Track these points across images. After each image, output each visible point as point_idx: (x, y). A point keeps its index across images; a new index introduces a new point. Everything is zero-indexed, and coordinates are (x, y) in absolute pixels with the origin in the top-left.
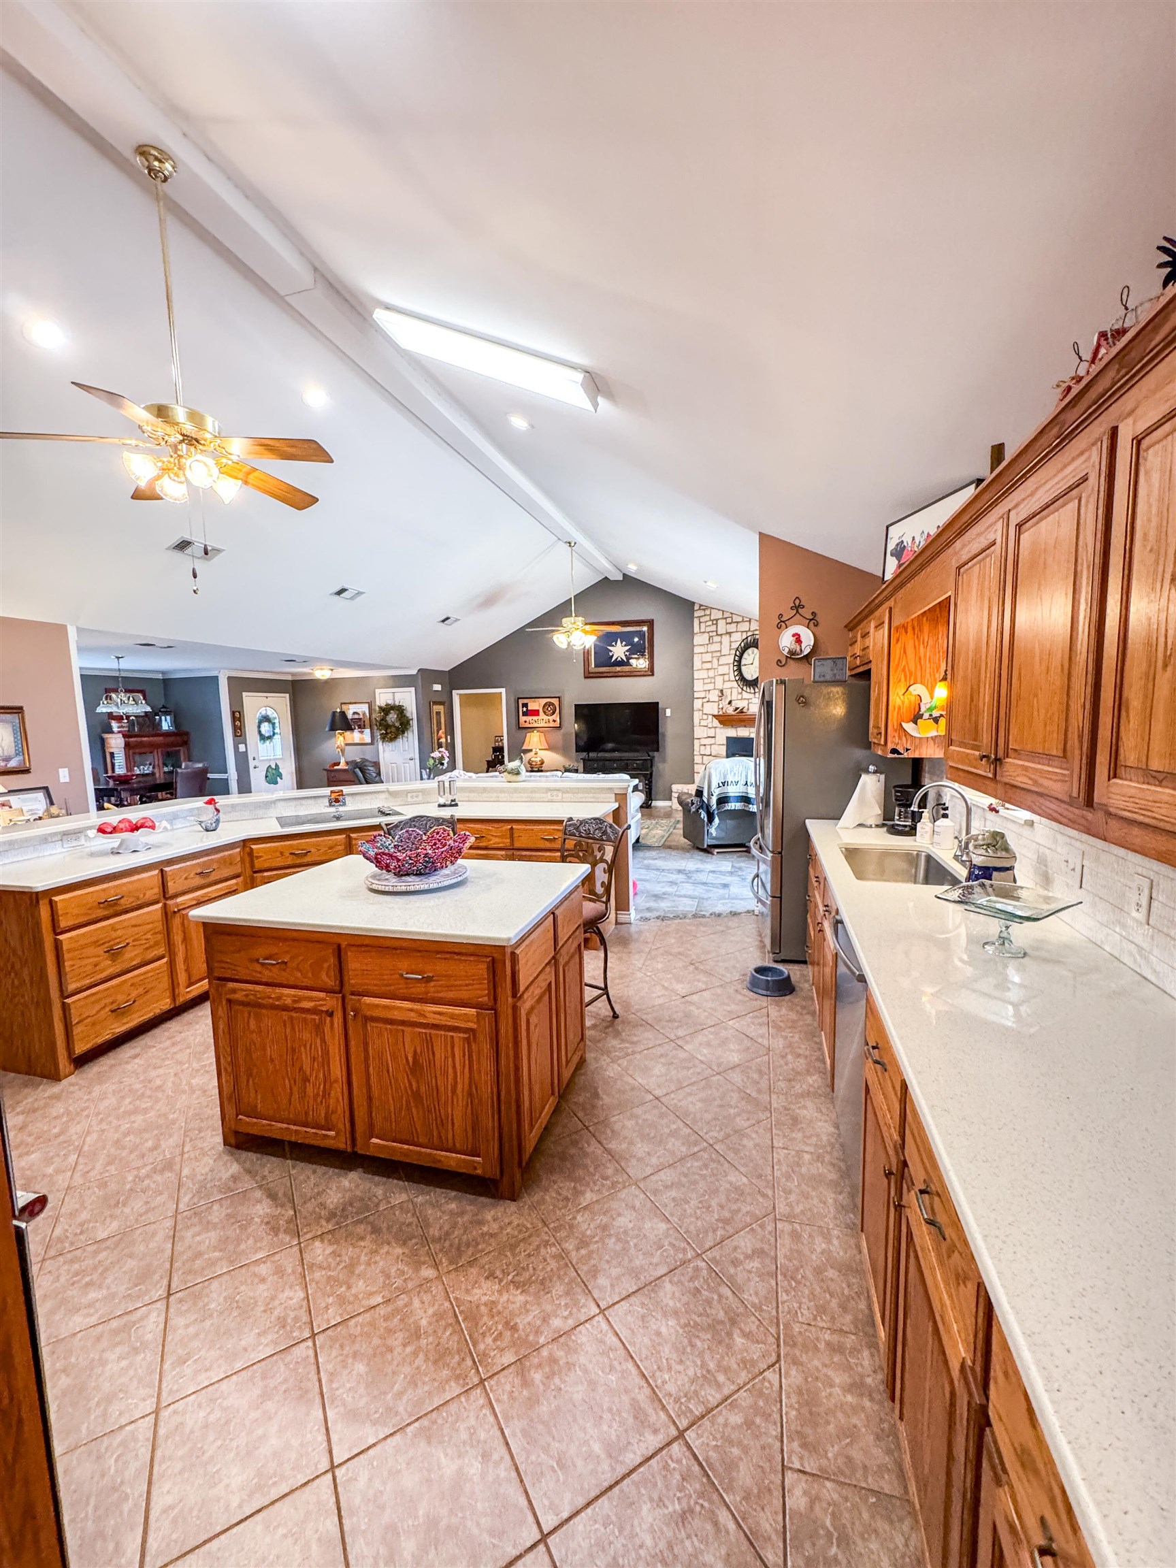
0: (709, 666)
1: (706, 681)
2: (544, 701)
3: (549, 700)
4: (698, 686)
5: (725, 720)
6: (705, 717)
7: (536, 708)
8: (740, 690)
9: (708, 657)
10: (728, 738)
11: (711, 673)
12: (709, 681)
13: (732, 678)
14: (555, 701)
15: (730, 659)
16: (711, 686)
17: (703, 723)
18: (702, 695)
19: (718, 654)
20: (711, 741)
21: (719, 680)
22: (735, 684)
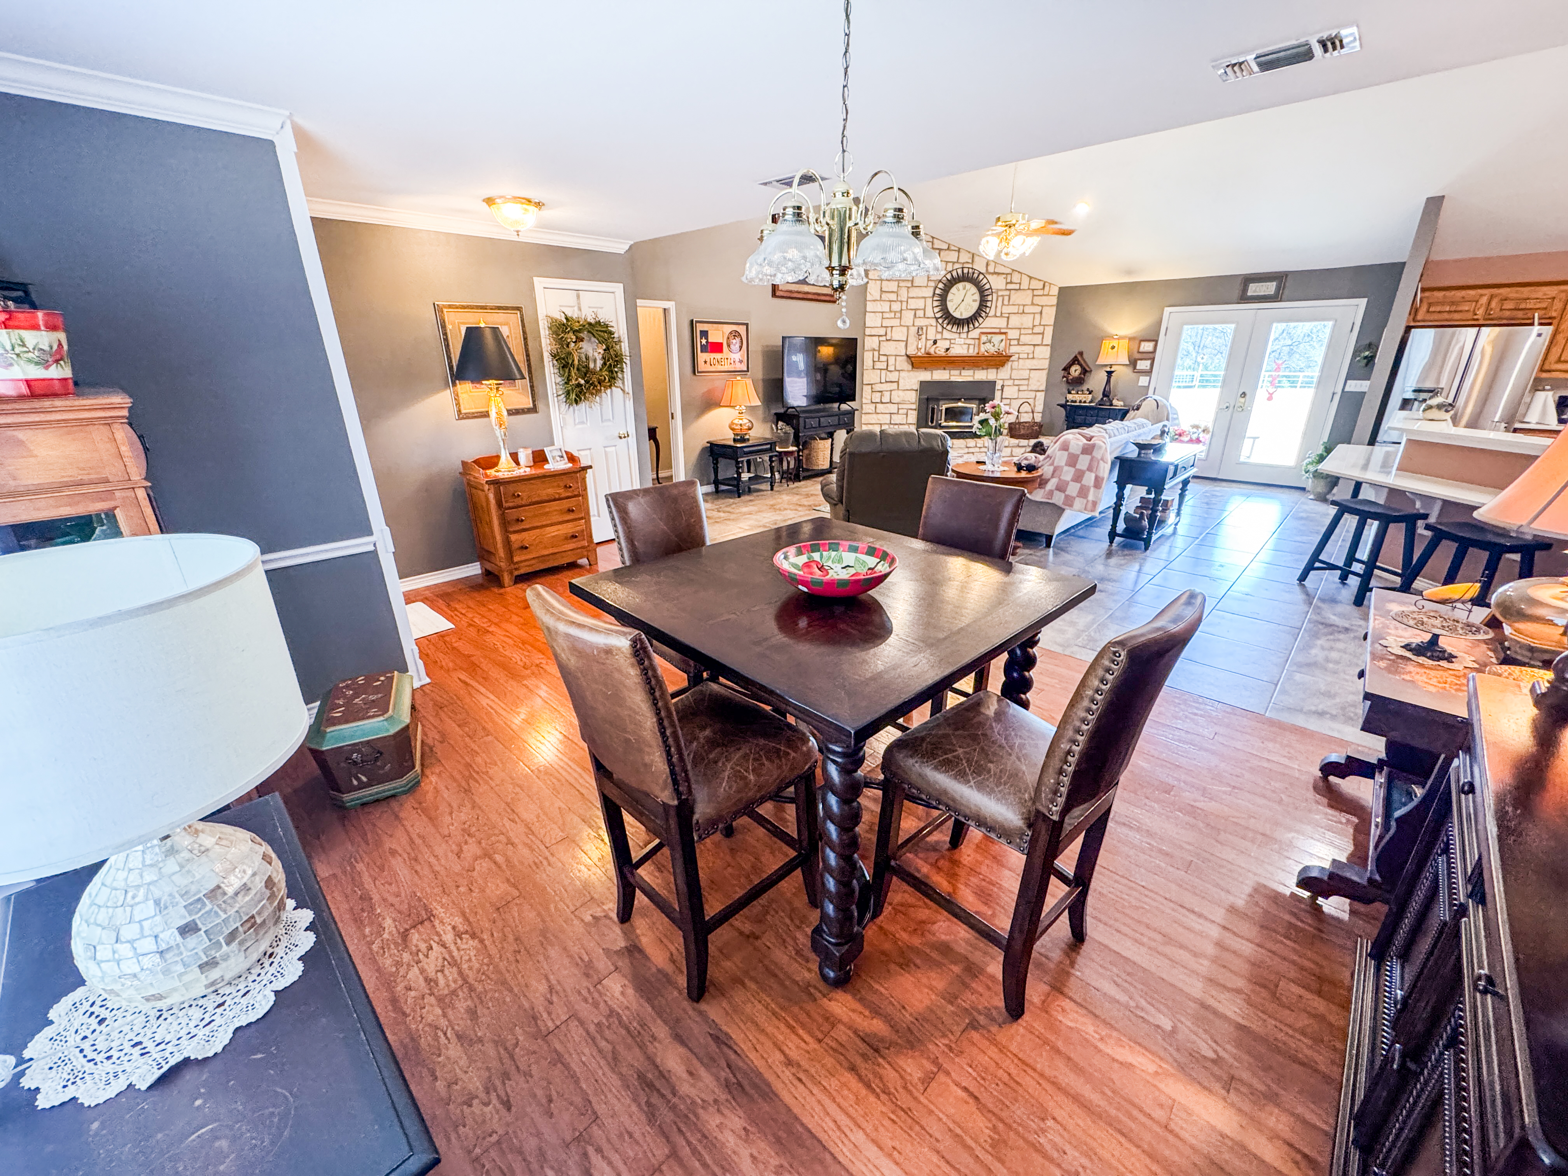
0: (893, 297)
1: (886, 315)
2: (728, 329)
3: (734, 328)
4: (871, 320)
5: (916, 362)
6: (883, 358)
7: (720, 341)
8: (940, 328)
9: (893, 286)
10: (922, 383)
11: (896, 307)
12: (892, 315)
13: (930, 313)
14: (742, 330)
15: (929, 292)
16: (896, 322)
17: (878, 365)
18: (882, 331)
19: (909, 285)
20: (895, 386)
21: (908, 317)
22: (933, 322)
